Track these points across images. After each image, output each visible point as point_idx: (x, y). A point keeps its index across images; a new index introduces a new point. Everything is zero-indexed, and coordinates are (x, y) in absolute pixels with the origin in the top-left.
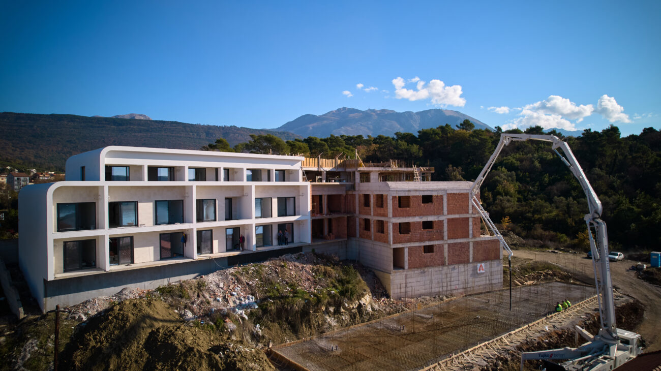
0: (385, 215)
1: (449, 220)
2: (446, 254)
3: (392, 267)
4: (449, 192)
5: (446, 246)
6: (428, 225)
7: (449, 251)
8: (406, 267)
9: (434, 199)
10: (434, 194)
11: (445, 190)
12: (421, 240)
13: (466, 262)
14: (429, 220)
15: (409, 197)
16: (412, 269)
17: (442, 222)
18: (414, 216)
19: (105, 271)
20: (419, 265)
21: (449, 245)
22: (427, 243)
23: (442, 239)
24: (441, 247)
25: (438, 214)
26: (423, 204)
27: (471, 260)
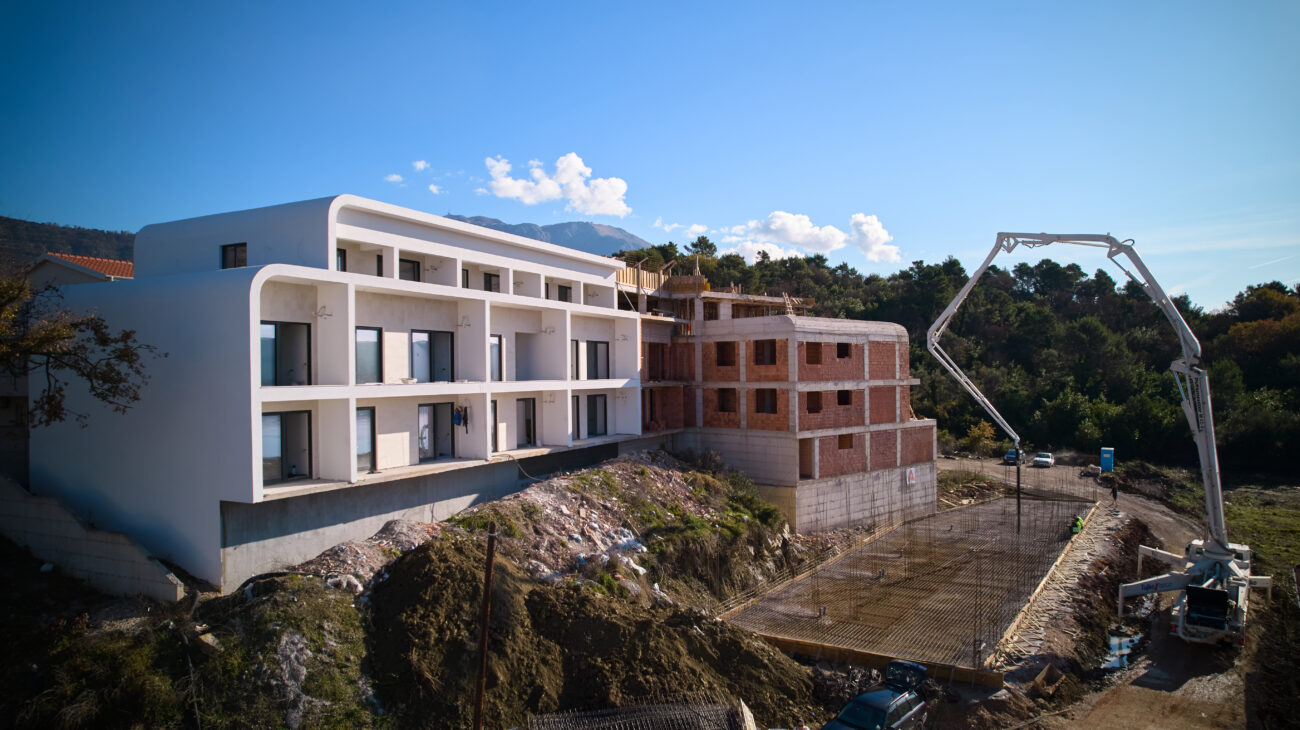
0: (785, 379)
1: (874, 390)
2: (868, 451)
3: (798, 476)
4: (872, 338)
5: (868, 436)
6: (844, 397)
7: (871, 446)
8: (817, 475)
9: (853, 351)
10: (853, 341)
11: (866, 335)
12: (836, 426)
13: (890, 465)
14: (846, 388)
15: (820, 344)
16: (826, 479)
17: (861, 392)
18: (827, 380)
19: (350, 483)
20: (835, 471)
21: (872, 433)
22: (844, 431)
23: (862, 423)
24: (861, 437)
25: (858, 378)
26: (838, 360)
27: (898, 464)
